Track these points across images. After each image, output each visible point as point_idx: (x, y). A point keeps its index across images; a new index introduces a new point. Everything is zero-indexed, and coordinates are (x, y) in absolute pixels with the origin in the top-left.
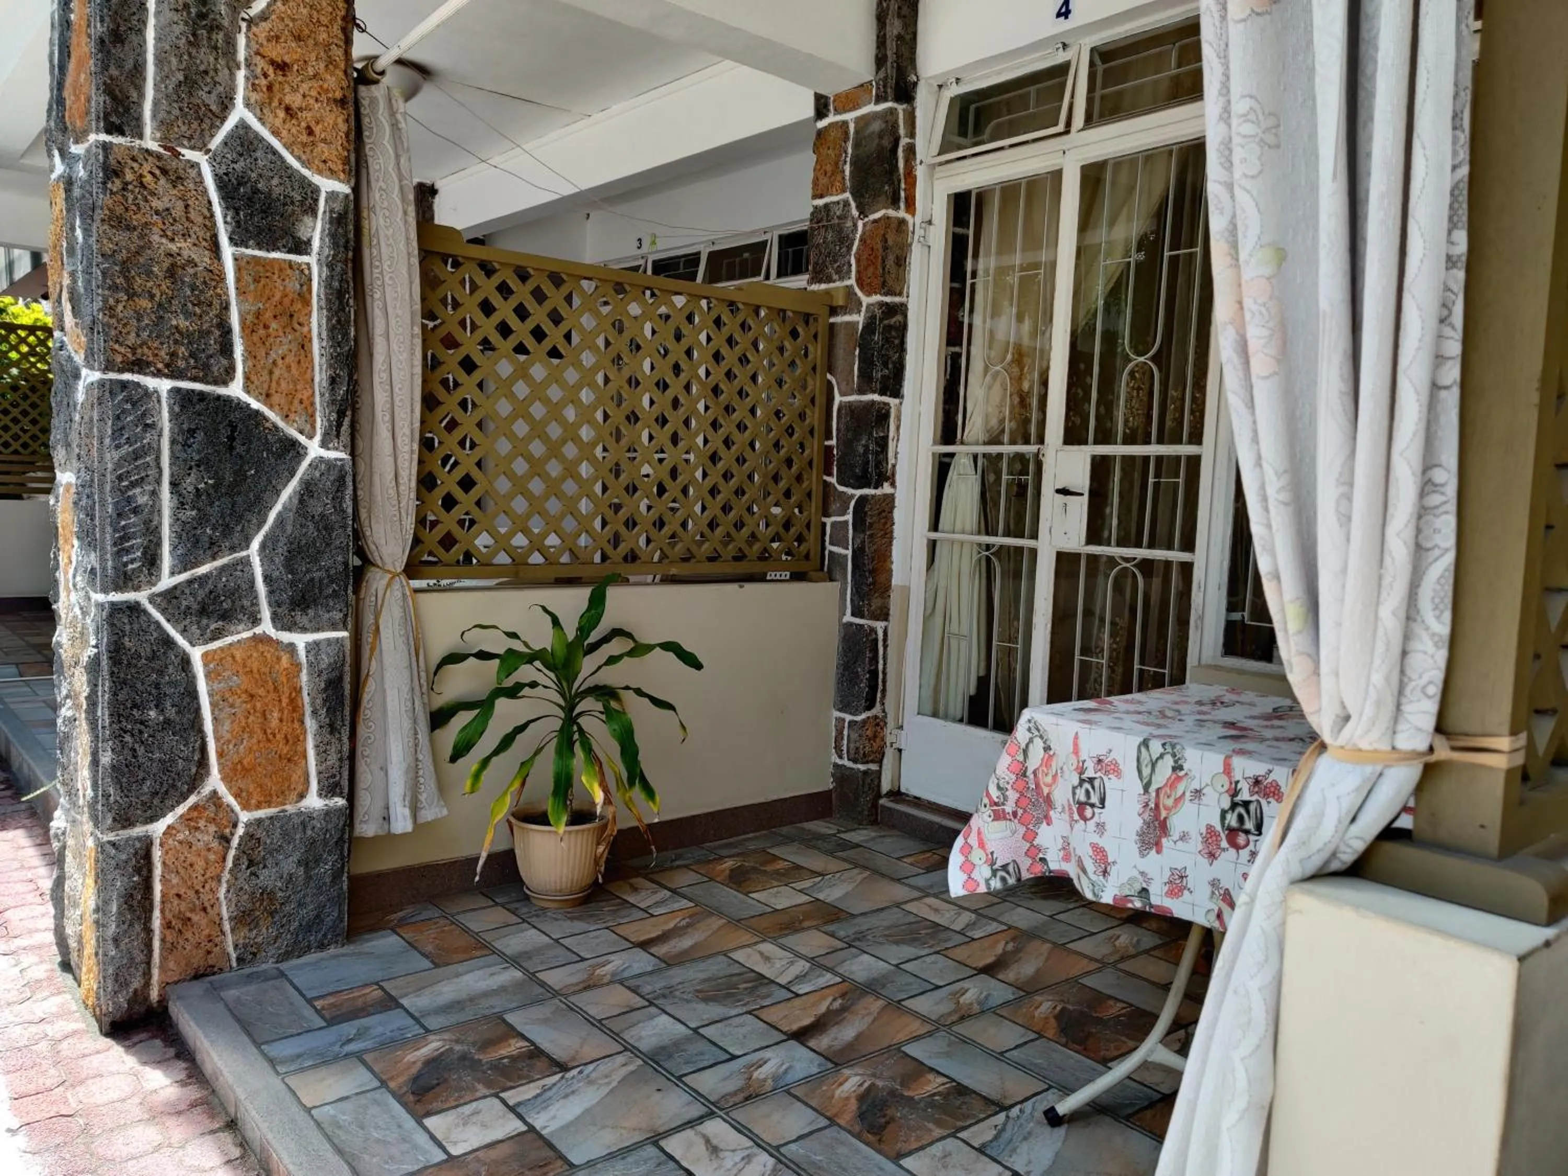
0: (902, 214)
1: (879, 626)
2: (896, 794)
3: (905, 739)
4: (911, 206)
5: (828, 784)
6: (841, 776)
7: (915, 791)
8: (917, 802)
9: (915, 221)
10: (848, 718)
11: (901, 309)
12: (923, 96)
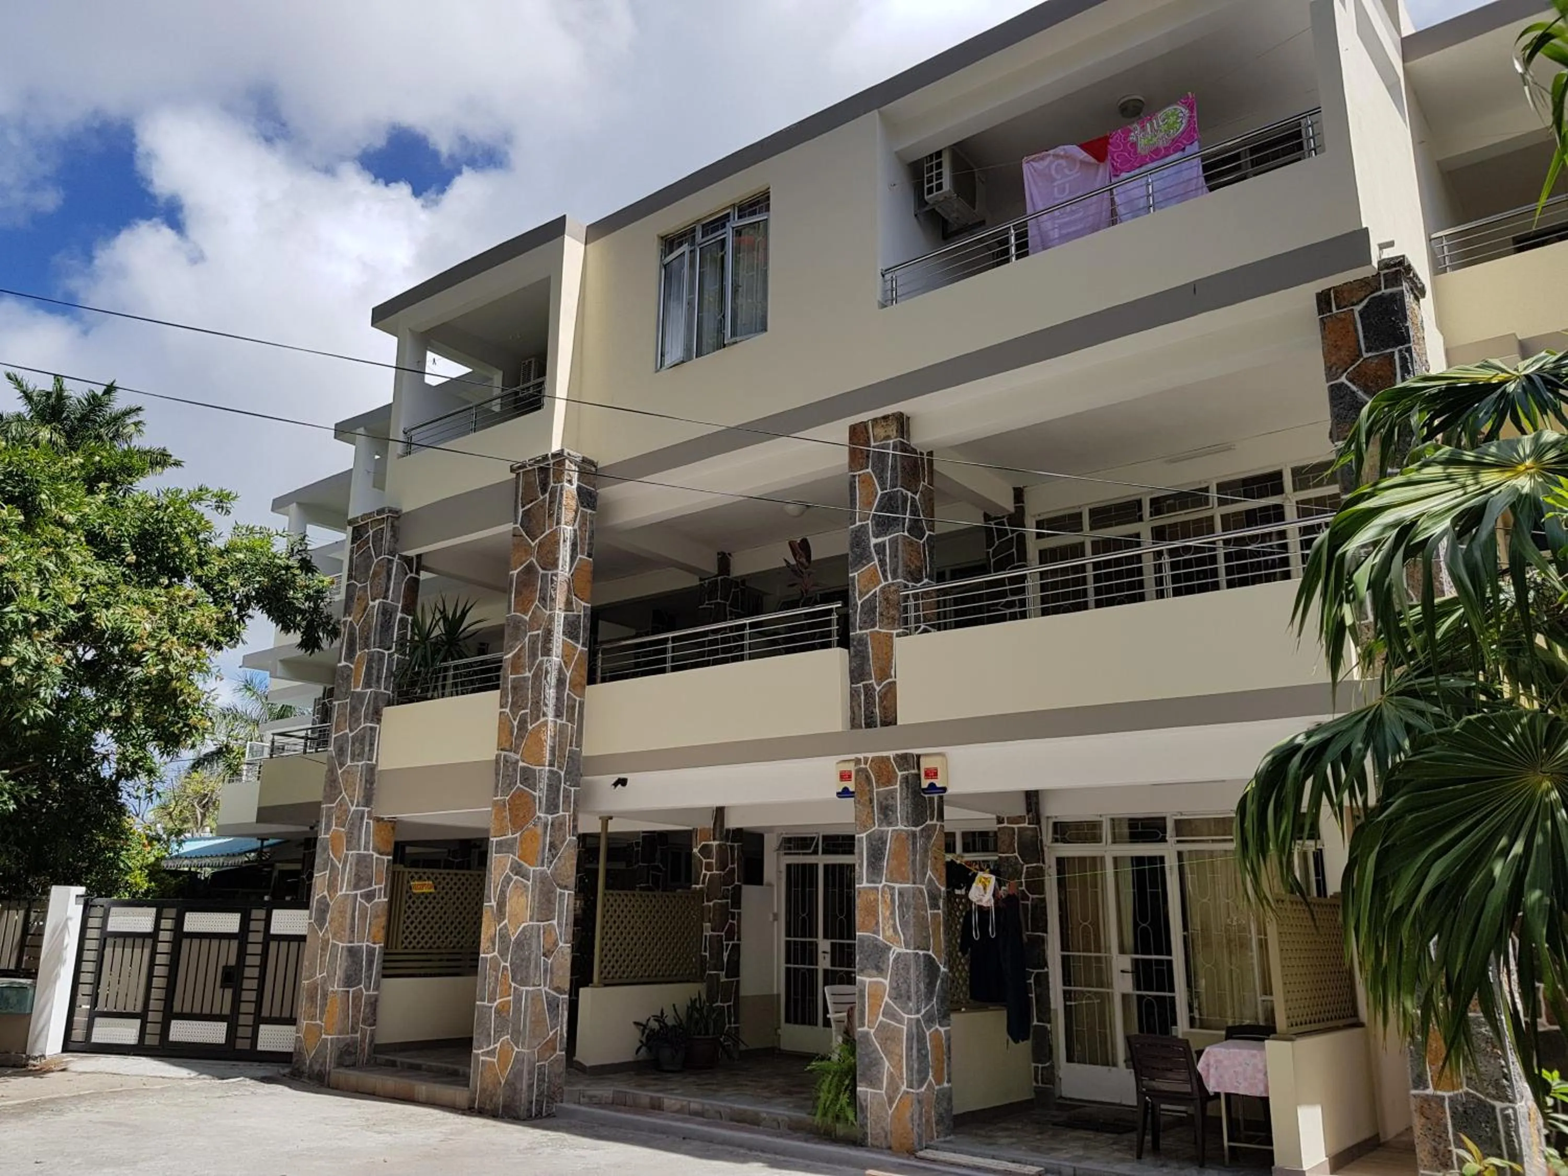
0: (1041, 864)
1: (1048, 1026)
2: (1061, 1097)
3: (1061, 1073)
4: (1044, 862)
5: (1032, 1096)
6: (1037, 1091)
7: (1069, 1096)
8: (1071, 1099)
9: (1046, 867)
10: (1040, 1066)
11: (1044, 900)
12: (1043, 821)
